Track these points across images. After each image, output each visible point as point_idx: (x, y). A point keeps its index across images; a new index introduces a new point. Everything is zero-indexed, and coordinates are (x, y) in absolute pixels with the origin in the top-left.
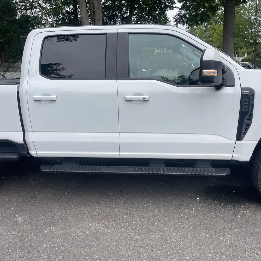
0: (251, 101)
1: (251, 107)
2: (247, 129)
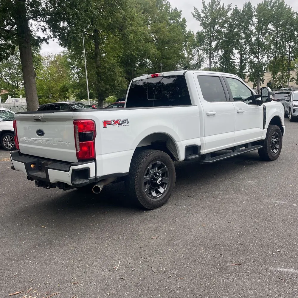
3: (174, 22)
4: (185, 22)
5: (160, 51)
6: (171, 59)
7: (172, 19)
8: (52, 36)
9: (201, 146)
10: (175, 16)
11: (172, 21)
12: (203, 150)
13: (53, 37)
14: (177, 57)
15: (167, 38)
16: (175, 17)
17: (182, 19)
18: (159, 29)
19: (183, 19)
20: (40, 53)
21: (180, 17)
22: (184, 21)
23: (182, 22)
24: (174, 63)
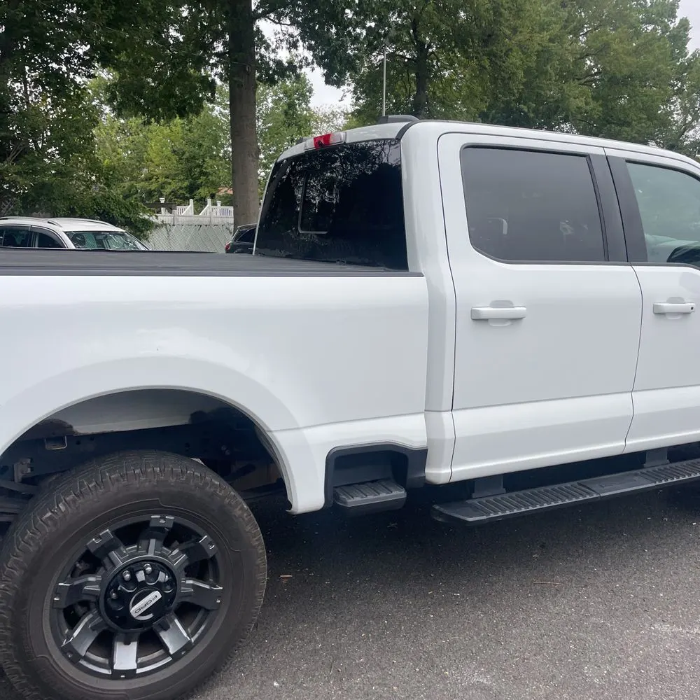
3: (655, 29)
4: (687, 29)
5: (600, 102)
6: (629, 124)
7: (649, 22)
8: (310, 58)
9: (427, 450)
10: (659, 13)
11: (650, 28)
12: (439, 466)
13: (313, 63)
14: (649, 120)
15: (625, 71)
16: (660, 15)
17: (677, 21)
18: (607, 46)
19: (681, 20)
20: (309, 105)
21: (675, 17)
22: (683, 26)
23: (677, 27)
24: (636, 135)
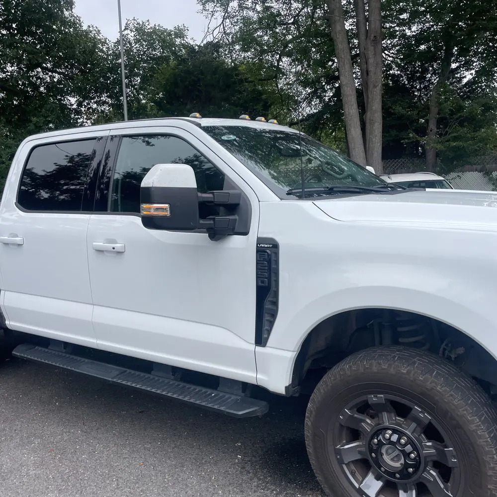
0: (273, 266)
1: (273, 278)
2: (272, 324)
